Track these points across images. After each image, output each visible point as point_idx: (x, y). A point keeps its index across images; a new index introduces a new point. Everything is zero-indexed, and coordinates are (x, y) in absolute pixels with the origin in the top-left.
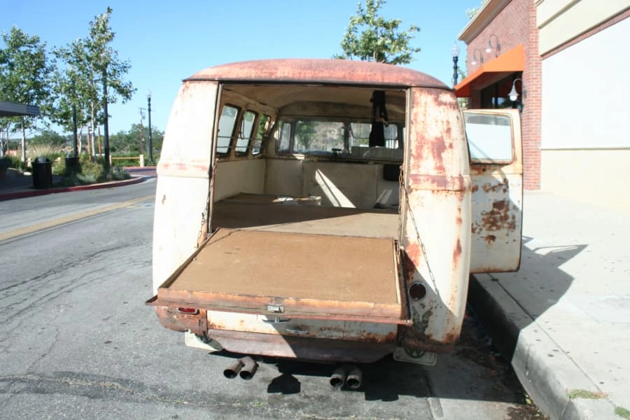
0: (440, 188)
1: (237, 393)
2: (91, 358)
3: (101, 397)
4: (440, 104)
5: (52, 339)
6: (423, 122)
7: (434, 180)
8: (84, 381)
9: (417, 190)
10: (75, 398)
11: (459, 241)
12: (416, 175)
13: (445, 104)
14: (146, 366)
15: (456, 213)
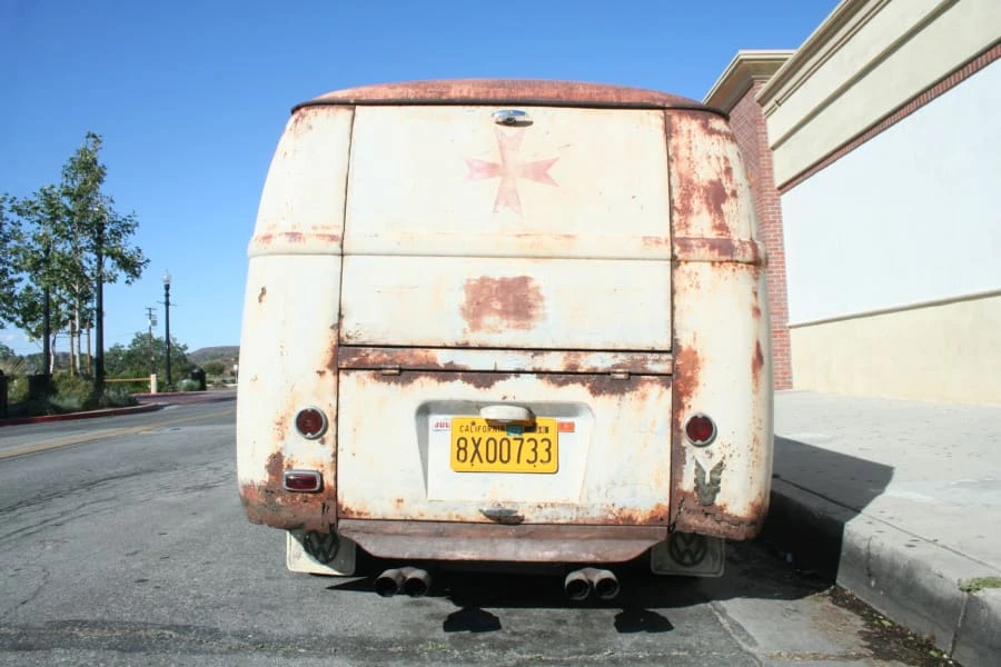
0: (724, 258)
1: (391, 634)
2: (114, 601)
3: (144, 649)
4: (712, 132)
5: (36, 582)
6: (689, 159)
7: (713, 245)
8: (106, 631)
9: (686, 262)
10: (93, 654)
11: (758, 345)
12: (685, 238)
13: (719, 133)
14: (218, 607)
15: (751, 298)
